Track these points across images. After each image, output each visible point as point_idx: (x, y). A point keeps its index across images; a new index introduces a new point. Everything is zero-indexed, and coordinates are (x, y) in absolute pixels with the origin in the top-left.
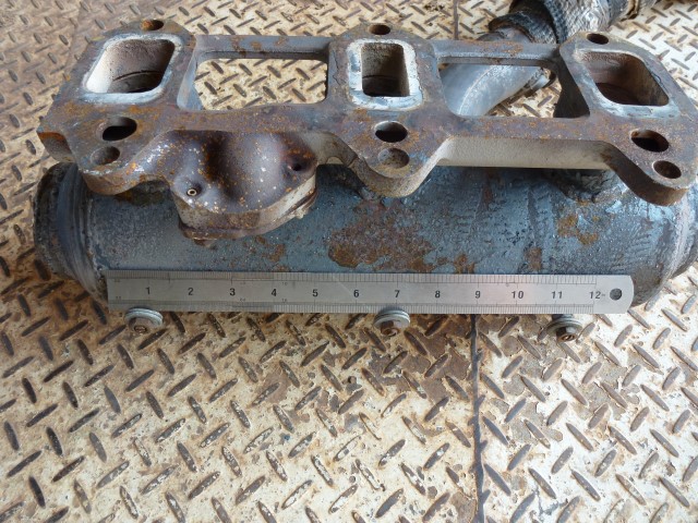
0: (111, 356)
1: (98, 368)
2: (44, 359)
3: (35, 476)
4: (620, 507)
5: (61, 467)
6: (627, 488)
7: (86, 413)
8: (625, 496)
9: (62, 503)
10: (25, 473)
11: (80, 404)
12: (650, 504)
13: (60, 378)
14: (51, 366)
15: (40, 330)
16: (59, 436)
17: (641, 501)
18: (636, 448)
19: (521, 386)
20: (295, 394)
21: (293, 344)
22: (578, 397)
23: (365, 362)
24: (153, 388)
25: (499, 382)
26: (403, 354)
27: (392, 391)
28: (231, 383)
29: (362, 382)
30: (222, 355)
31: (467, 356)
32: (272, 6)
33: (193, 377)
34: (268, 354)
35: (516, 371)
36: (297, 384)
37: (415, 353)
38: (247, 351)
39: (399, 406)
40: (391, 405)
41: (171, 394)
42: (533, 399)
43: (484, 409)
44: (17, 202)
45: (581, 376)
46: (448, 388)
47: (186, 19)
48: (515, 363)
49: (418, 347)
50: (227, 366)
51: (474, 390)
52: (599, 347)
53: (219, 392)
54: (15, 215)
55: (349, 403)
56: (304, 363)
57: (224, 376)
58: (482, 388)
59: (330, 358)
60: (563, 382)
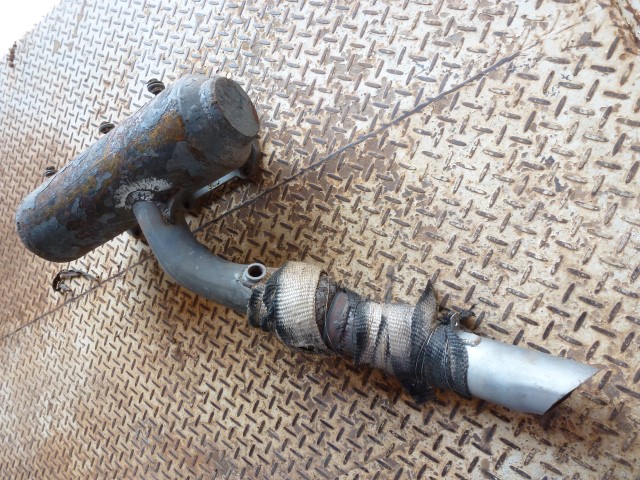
3: (540, 337)
4: (404, 36)
5: (529, 325)
6: (394, 37)
8: (398, 36)
9: (547, 312)
10: (542, 344)
12: (396, 24)
16: (514, 338)
17: (397, 28)
18: (372, 41)
19: (367, 109)
20: (427, 221)
21: (400, 238)
22: (360, 79)
23: (391, 194)
24: (461, 301)
25: (370, 121)
26: (378, 177)
27: (400, 172)
28: (438, 259)
29: (403, 191)
30: (425, 273)
31: (364, 143)
33: (444, 282)
34: (412, 248)
35: (360, 115)
36: (421, 223)
37: (375, 170)
38: (416, 261)
39: (406, 164)
40: (407, 168)
41: (460, 289)
42: (371, 100)
43: (388, 121)
45: (348, 83)
46: (385, 144)
48: (356, 118)
49: (371, 170)
50: (430, 267)
51: (380, 131)
52: (329, 81)
53: (445, 263)
55: (417, 190)
56: (408, 226)
57: (436, 265)
58: (377, 127)
59: (398, 213)
60: (355, 90)
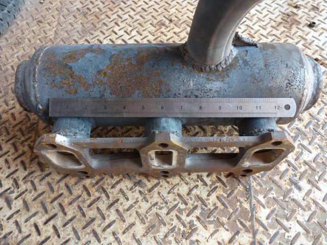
0: (75, 211)
1: (69, 217)
2: (44, 213)
7: (64, 240)
11: (61, 236)
13: (51, 223)
14: (47, 217)
15: (41, 198)
19: (276, 224)
20: (164, 230)
21: (162, 203)
22: (305, 230)
23: (197, 212)
24: (96, 227)
25: (265, 222)
26: (216, 208)
27: (212, 228)
28: (133, 224)
29: (196, 223)
30: (128, 210)
31: (248, 209)
32: (144, 28)
33: (114, 221)
34: (150, 209)
35: (273, 216)
36: (165, 225)
37: (222, 207)
38: (140, 207)
39: (216, 235)
40: (212, 235)
41: (104, 230)
42: (283, 231)
43: (258, 237)
44: (29, 132)
45: (307, 218)
46: (240, 226)
47: (104, 36)
48: (272, 211)
49: (223, 204)
50: (130, 215)
51: (252, 226)
52: (315, 202)
53: (127, 229)
54: (28, 139)
55: (190, 234)
56: (168, 214)
57: (129, 220)
58: (257, 226)
59: (180, 211)
60: (298, 221)
